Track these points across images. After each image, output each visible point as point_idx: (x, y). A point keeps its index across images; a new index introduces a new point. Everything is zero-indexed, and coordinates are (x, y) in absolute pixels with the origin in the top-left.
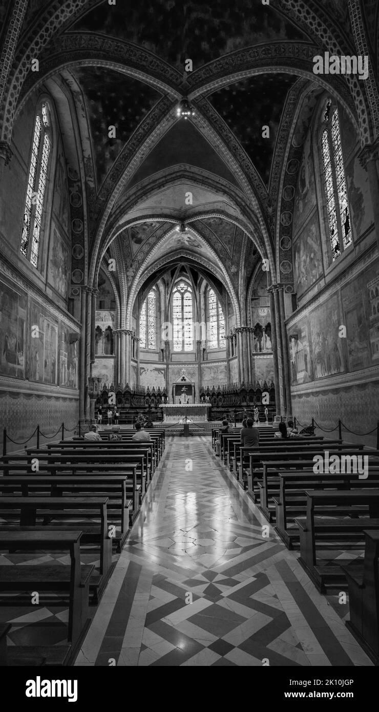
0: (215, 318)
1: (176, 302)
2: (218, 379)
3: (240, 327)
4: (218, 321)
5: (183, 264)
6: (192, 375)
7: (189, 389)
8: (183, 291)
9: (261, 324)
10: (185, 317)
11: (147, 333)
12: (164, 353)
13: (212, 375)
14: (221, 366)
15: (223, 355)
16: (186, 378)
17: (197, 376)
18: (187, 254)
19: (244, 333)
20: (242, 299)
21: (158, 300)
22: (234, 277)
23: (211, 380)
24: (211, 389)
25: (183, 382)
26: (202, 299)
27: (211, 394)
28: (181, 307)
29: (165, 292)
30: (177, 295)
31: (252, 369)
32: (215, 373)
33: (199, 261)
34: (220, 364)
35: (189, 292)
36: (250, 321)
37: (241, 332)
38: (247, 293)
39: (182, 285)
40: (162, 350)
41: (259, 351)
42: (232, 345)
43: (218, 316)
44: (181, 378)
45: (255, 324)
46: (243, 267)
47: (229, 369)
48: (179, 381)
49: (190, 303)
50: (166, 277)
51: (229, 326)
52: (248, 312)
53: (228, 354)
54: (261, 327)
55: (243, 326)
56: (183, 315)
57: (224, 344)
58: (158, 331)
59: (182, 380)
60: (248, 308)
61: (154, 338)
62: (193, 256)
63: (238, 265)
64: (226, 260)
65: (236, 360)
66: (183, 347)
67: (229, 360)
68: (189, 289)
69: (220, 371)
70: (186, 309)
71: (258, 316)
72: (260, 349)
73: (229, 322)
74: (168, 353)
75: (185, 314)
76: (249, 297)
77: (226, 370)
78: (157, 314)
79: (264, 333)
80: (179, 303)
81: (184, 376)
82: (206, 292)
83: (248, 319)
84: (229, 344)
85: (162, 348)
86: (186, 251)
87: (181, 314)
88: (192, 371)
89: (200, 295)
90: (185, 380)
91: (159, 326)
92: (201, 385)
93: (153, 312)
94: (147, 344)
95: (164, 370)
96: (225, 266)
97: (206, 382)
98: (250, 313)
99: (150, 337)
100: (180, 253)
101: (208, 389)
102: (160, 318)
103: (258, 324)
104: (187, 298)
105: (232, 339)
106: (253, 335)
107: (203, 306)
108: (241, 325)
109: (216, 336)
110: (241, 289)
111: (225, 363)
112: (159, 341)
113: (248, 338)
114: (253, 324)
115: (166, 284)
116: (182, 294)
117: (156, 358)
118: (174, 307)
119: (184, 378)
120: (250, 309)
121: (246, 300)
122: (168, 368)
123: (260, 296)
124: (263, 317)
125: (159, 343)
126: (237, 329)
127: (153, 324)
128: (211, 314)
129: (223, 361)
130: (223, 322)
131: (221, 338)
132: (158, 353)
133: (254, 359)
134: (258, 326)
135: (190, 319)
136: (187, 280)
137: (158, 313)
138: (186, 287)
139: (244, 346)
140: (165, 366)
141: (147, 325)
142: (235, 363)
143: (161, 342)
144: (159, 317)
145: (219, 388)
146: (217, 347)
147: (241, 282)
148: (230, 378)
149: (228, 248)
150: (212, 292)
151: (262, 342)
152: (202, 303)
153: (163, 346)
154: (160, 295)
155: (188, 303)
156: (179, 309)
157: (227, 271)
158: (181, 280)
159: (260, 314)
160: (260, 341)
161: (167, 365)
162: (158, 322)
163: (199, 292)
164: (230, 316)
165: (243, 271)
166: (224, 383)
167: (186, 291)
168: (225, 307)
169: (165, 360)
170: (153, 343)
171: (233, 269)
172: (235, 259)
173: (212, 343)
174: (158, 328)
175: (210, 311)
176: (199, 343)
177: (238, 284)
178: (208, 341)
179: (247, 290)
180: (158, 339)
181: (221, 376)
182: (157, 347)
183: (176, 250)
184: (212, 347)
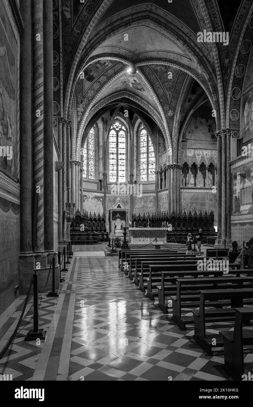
0: (145, 155)
1: (112, 139)
2: (147, 207)
3: (171, 164)
4: (148, 157)
5: (123, 104)
6: (125, 203)
7: (123, 215)
8: (118, 129)
9: (188, 163)
10: (119, 152)
11: (88, 165)
12: (102, 184)
13: (143, 204)
14: (150, 196)
15: (153, 187)
16: (121, 205)
17: (129, 205)
18: (130, 95)
19: (175, 170)
20: (175, 140)
21: (97, 136)
22: (170, 120)
23: (141, 208)
24: (142, 215)
25: (119, 209)
26: (135, 138)
27: (142, 220)
28: (116, 143)
29: (103, 129)
30: (113, 132)
31: (179, 200)
32: (145, 202)
33: (139, 103)
34: (149, 194)
35: (123, 130)
36: (180, 159)
37: (172, 168)
38: (179, 135)
39: (117, 124)
40: (100, 181)
41: (184, 185)
42: (161, 179)
43: (148, 153)
44: (117, 205)
45: (184, 163)
46: (179, 112)
47: (157, 200)
48: (115, 208)
49: (124, 140)
50: (106, 115)
51: (159, 163)
52: (179, 152)
53: (157, 187)
54: (188, 165)
55: (174, 163)
56: (117, 151)
57: (153, 178)
58: (97, 164)
59: (118, 207)
60: (179, 149)
61: (93, 170)
62: (134, 98)
63: (174, 110)
64: (164, 105)
65: (167, 192)
66: (117, 179)
67: (158, 192)
68: (123, 128)
69: (149, 201)
70: (120, 146)
71: (186, 156)
72: (186, 184)
73: (159, 160)
74: (105, 183)
75: (119, 149)
76: (181, 139)
77: (155, 200)
78: (95, 148)
79: (190, 170)
80: (115, 140)
81: (119, 203)
82: (138, 132)
83: (179, 157)
84: (158, 178)
85: (100, 179)
86: (129, 93)
87: (116, 149)
88: (125, 199)
89: (133, 134)
90: (120, 207)
91: (97, 159)
92: (133, 212)
93: (93, 146)
94: (88, 175)
95: (101, 197)
96: (163, 110)
97: (137, 210)
98: (180, 153)
99: (90, 169)
100: (123, 94)
101: (139, 215)
102: (99, 152)
103: (186, 163)
104: (121, 136)
105: (161, 174)
106: (181, 171)
107: (135, 144)
108: (173, 163)
109: (146, 171)
110: (175, 131)
111: (154, 194)
112: (97, 173)
113: (178, 173)
114: (182, 162)
115: (105, 122)
116: (117, 132)
117: (94, 187)
118: (110, 143)
119: (119, 205)
120: (180, 150)
121: (178, 141)
122: (105, 196)
123: (188, 139)
124: (190, 157)
125: (97, 175)
126: (169, 166)
127: (92, 157)
128: (142, 152)
129: (152, 192)
130: (152, 159)
131: (150, 173)
132: (96, 183)
133: (181, 192)
134: (186, 165)
135: (123, 154)
136: (122, 120)
137: (97, 147)
138: (121, 125)
139: (175, 180)
140: (103, 195)
141: (88, 158)
142: (164, 194)
143: (99, 173)
144: (97, 151)
146: (146, 180)
147: (176, 125)
148: (158, 206)
149: (168, 94)
150: (144, 132)
151: (187, 178)
152: (135, 141)
153: (101, 177)
154: (98, 131)
155: (122, 140)
156: (114, 145)
157: (165, 114)
158: (117, 119)
159: (188, 154)
160: (185, 177)
161: (105, 193)
162: (97, 155)
163: (133, 131)
164: (160, 154)
165: (178, 115)
166: (152, 211)
167: (121, 129)
168: (156, 146)
169: (103, 190)
170: (92, 174)
171: (170, 114)
172: (173, 104)
173: (141, 177)
174: (97, 161)
175: (141, 149)
176: (132, 175)
177: (172, 127)
178: (138, 175)
179: (180, 132)
180: (97, 171)
181: (150, 205)
182: (96, 177)
183: (120, 91)
184: (142, 180)
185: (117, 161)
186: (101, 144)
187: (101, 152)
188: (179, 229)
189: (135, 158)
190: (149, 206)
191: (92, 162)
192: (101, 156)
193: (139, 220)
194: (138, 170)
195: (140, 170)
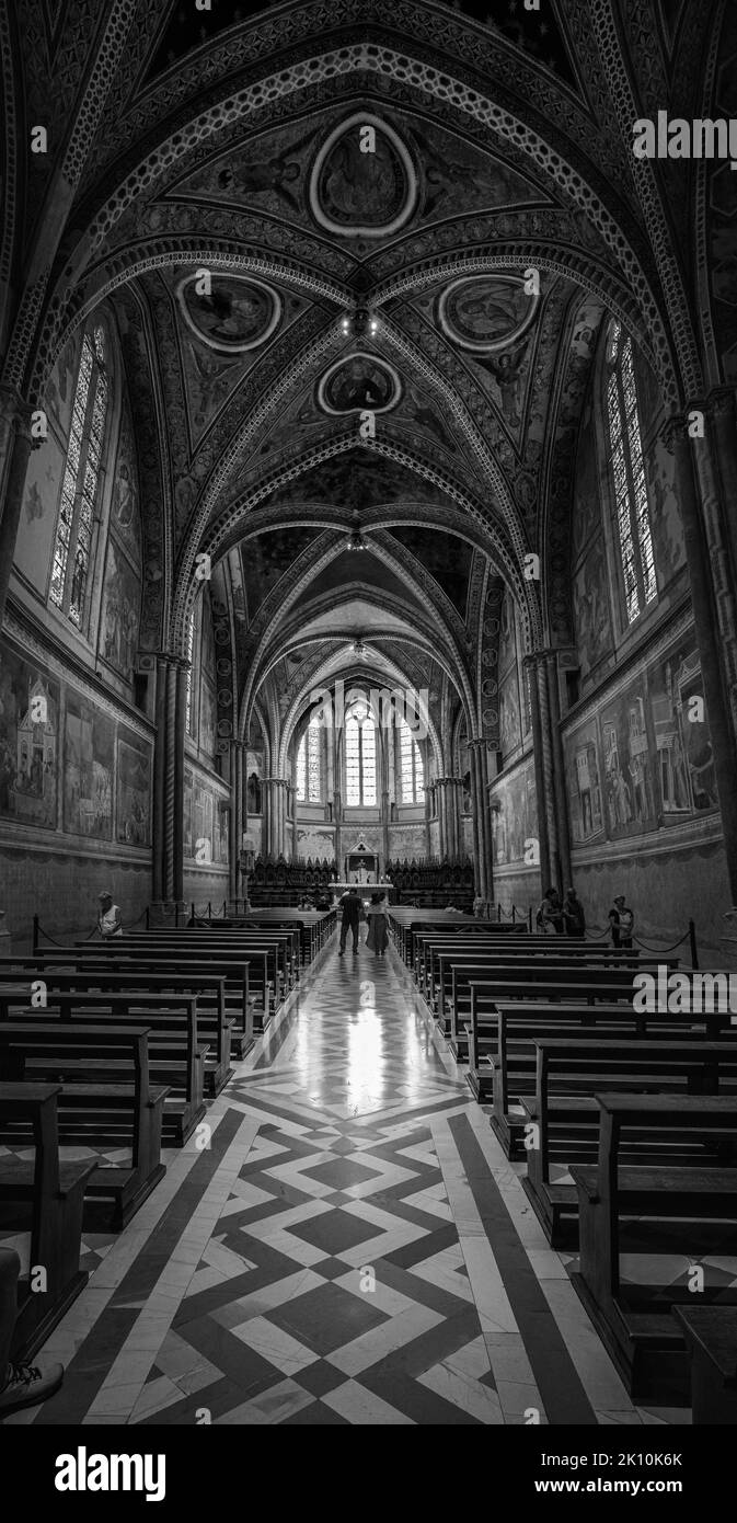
0: (410, 759)
1: (351, 734)
2: (413, 849)
3: (443, 777)
4: (414, 763)
5: (361, 683)
6: (375, 841)
7: (370, 862)
10: (364, 756)
11: (307, 779)
12: (333, 809)
13: (405, 842)
14: (416, 830)
15: (421, 814)
16: (365, 846)
17: (382, 844)
18: (366, 673)
19: (449, 786)
20: (445, 739)
21: (324, 731)
22: (433, 708)
23: (403, 850)
24: (402, 862)
25: (361, 852)
28: (357, 741)
30: (353, 724)
31: (459, 837)
32: (408, 840)
34: (416, 827)
37: (444, 783)
38: (453, 729)
40: (330, 804)
42: (433, 799)
43: (413, 755)
44: (358, 846)
45: (465, 774)
46: (446, 695)
47: (428, 834)
48: (355, 850)
51: (428, 773)
52: (455, 756)
53: (428, 814)
55: (447, 776)
56: (361, 753)
57: (422, 797)
58: (324, 776)
59: (360, 849)
60: (454, 750)
61: (317, 787)
62: (374, 676)
63: (439, 692)
65: (437, 824)
66: (361, 799)
67: (429, 823)
69: (416, 838)
70: (366, 744)
73: (428, 768)
74: (338, 808)
76: (456, 736)
77: (423, 837)
78: (321, 752)
80: (356, 735)
81: (362, 843)
83: (455, 766)
84: (428, 798)
85: (330, 801)
86: (365, 669)
87: (357, 751)
88: (374, 835)
90: (364, 849)
91: (324, 768)
92: (388, 855)
93: (316, 748)
94: (307, 795)
95: (332, 833)
97: (396, 853)
99: (311, 785)
100: (356, 671)
101: (398, 862)
102: (327, 758)
104: (368, 729)
105: (433, 792)
106: (460, 787)
107: (391, 741)
108: (444, 774)
109: (410, 786)
110: (443, 724)
111: (424, 827)
112: (324, 791)
113: (453, 793)
114: (461, 772)
117: (320, 815)
118: (347, 741)
119: (362, 846)
121: (452, 739)
122: (338, 831)
125: (325, 795)
126: (438, 781)
127: (316, 766)
128: (403, 753)
129: (420, 824)
130: (420, 767)
131: (417, 789)
132: (323, 809)
133: (463, 823)
135: (371, 758)
137: (324, 750)
139: (448, 805)
140: (334, 829)
141: (307, 768)
142: (436, 826)
143: (327, 792)
145: (414, 862)
146: (412, 801)
147: (444, 714)
148: (429, 848)
153: (331, 799)
155: (370, 734)
156: (355, 745)
161: (338, 827)
162: (324, 763)
164: (429, 759)
165: (446, 700)
166: (421, 855)
169: (334, 820)
170: (316, 794)
171: (432, 698)
172: (436, 684)
173: (404, 795)
174: (324, 771)
175: (402, 748)
176: (385, 795)
177: (440, 717)
178: (399, 792)
179: (453, 725)
180: (324, 789)
181: (418, 845)
182: (322, 799)
183: (350, 667)
184: (405, 801)
185: (361, 771)
186: (330, 744)
187: (331, 758)
188: (459, 886)
189: (391, 764)
190: (416, 846)
191: (314, 775)
192: (331, 764)
193: (398, 870)
194: (398, 785)
195: (401, 785)
